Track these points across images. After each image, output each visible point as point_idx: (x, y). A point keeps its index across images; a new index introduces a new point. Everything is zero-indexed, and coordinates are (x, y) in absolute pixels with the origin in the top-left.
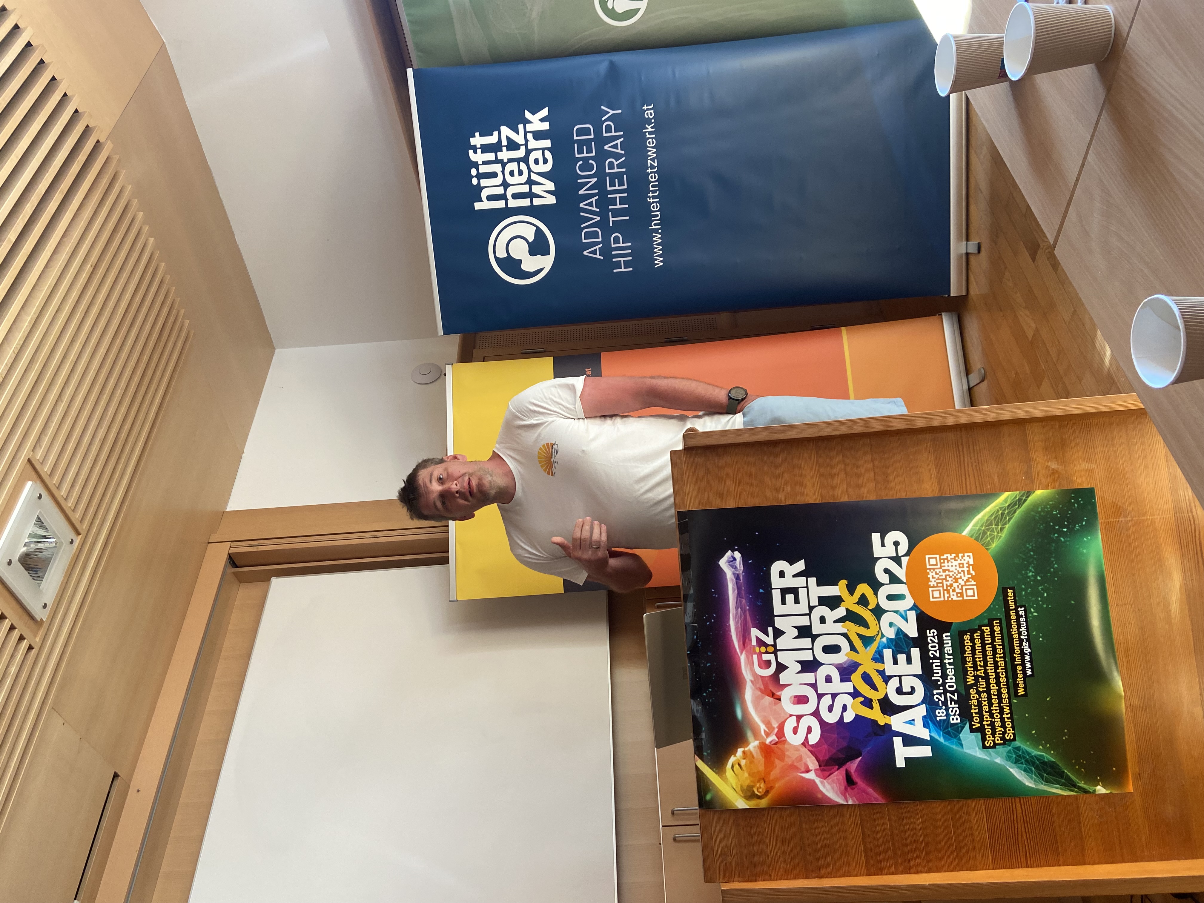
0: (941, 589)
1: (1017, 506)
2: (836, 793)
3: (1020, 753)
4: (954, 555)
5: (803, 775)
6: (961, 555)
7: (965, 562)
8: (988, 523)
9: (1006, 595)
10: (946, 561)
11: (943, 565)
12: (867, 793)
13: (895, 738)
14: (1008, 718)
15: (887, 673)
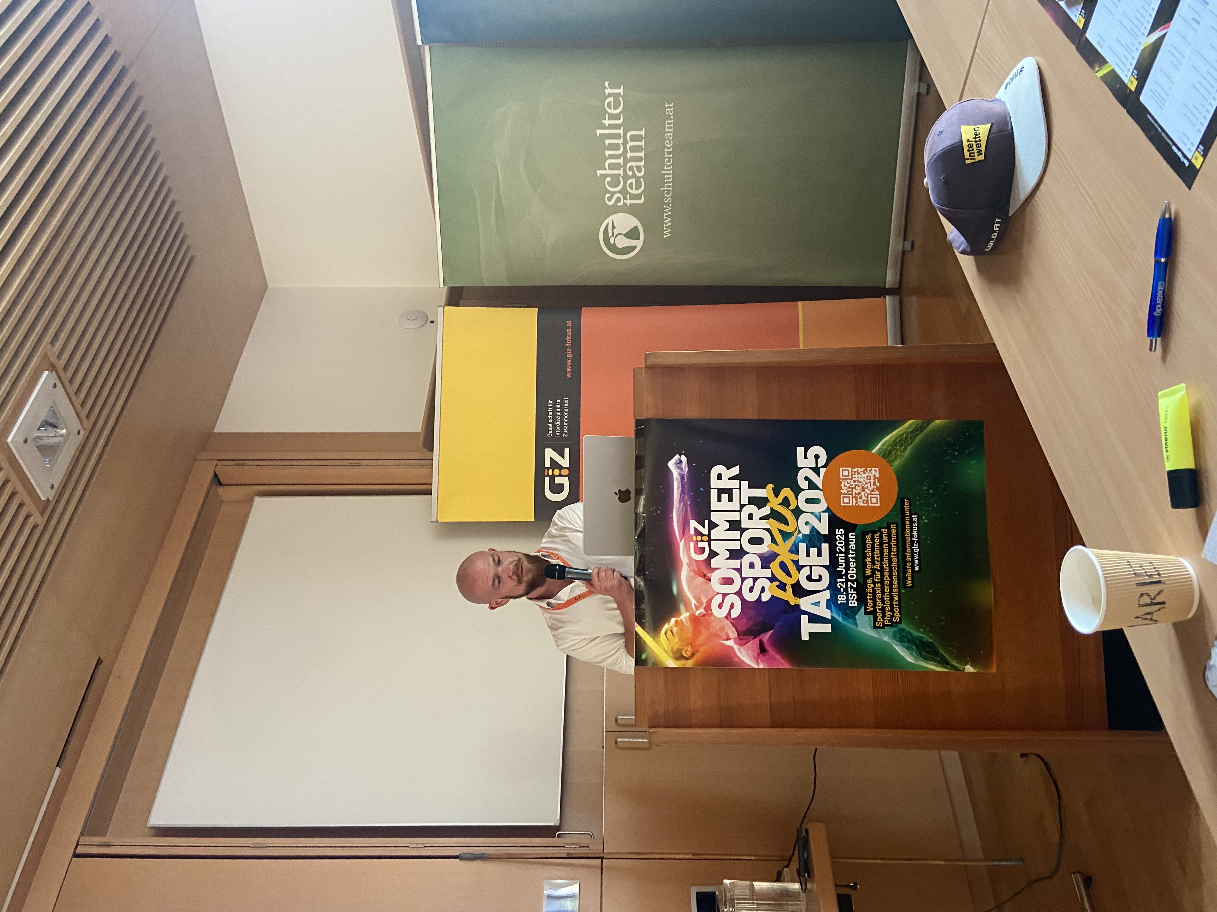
0: (851, 496)
1: (918, 432)
2: (750, 658)
3: (904, 634)
4: (863, 469)
5: (724, 642)
6: (869, 469)
7: (872, 476)
8: (894, 444)
9: (903, 504)
10: (856, 473)
11: (853, 476)
12: (775, 659)
13: (802, 616)
14: (896, 605)
15: (800, 564)
